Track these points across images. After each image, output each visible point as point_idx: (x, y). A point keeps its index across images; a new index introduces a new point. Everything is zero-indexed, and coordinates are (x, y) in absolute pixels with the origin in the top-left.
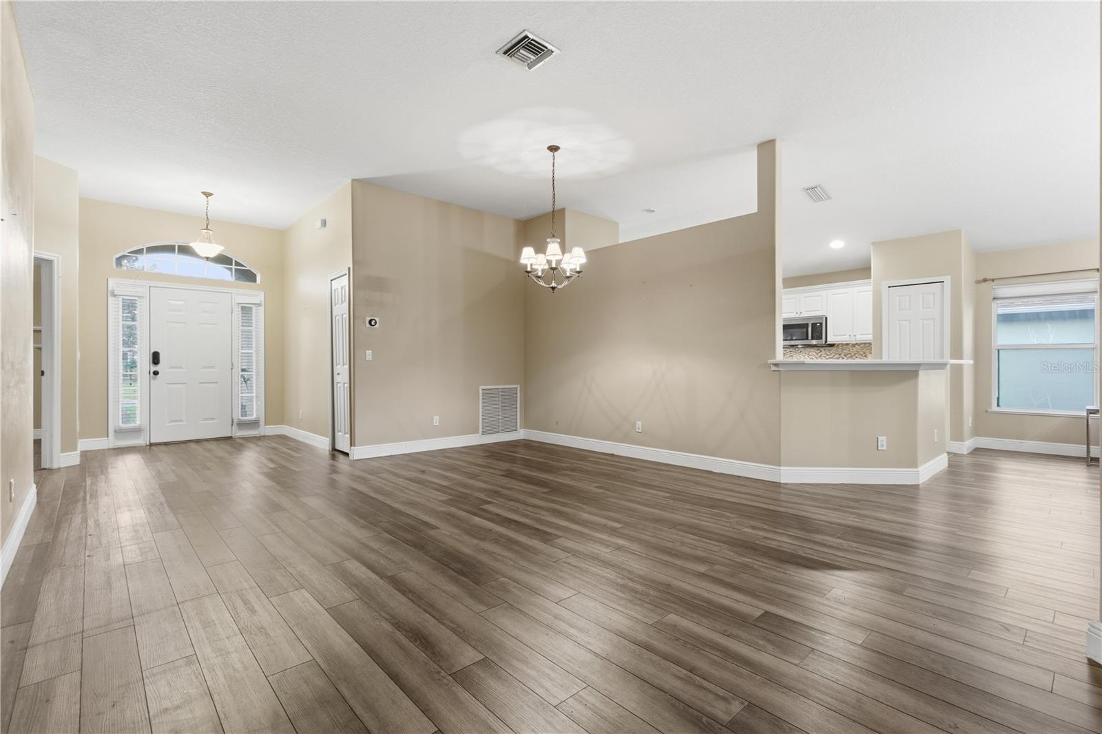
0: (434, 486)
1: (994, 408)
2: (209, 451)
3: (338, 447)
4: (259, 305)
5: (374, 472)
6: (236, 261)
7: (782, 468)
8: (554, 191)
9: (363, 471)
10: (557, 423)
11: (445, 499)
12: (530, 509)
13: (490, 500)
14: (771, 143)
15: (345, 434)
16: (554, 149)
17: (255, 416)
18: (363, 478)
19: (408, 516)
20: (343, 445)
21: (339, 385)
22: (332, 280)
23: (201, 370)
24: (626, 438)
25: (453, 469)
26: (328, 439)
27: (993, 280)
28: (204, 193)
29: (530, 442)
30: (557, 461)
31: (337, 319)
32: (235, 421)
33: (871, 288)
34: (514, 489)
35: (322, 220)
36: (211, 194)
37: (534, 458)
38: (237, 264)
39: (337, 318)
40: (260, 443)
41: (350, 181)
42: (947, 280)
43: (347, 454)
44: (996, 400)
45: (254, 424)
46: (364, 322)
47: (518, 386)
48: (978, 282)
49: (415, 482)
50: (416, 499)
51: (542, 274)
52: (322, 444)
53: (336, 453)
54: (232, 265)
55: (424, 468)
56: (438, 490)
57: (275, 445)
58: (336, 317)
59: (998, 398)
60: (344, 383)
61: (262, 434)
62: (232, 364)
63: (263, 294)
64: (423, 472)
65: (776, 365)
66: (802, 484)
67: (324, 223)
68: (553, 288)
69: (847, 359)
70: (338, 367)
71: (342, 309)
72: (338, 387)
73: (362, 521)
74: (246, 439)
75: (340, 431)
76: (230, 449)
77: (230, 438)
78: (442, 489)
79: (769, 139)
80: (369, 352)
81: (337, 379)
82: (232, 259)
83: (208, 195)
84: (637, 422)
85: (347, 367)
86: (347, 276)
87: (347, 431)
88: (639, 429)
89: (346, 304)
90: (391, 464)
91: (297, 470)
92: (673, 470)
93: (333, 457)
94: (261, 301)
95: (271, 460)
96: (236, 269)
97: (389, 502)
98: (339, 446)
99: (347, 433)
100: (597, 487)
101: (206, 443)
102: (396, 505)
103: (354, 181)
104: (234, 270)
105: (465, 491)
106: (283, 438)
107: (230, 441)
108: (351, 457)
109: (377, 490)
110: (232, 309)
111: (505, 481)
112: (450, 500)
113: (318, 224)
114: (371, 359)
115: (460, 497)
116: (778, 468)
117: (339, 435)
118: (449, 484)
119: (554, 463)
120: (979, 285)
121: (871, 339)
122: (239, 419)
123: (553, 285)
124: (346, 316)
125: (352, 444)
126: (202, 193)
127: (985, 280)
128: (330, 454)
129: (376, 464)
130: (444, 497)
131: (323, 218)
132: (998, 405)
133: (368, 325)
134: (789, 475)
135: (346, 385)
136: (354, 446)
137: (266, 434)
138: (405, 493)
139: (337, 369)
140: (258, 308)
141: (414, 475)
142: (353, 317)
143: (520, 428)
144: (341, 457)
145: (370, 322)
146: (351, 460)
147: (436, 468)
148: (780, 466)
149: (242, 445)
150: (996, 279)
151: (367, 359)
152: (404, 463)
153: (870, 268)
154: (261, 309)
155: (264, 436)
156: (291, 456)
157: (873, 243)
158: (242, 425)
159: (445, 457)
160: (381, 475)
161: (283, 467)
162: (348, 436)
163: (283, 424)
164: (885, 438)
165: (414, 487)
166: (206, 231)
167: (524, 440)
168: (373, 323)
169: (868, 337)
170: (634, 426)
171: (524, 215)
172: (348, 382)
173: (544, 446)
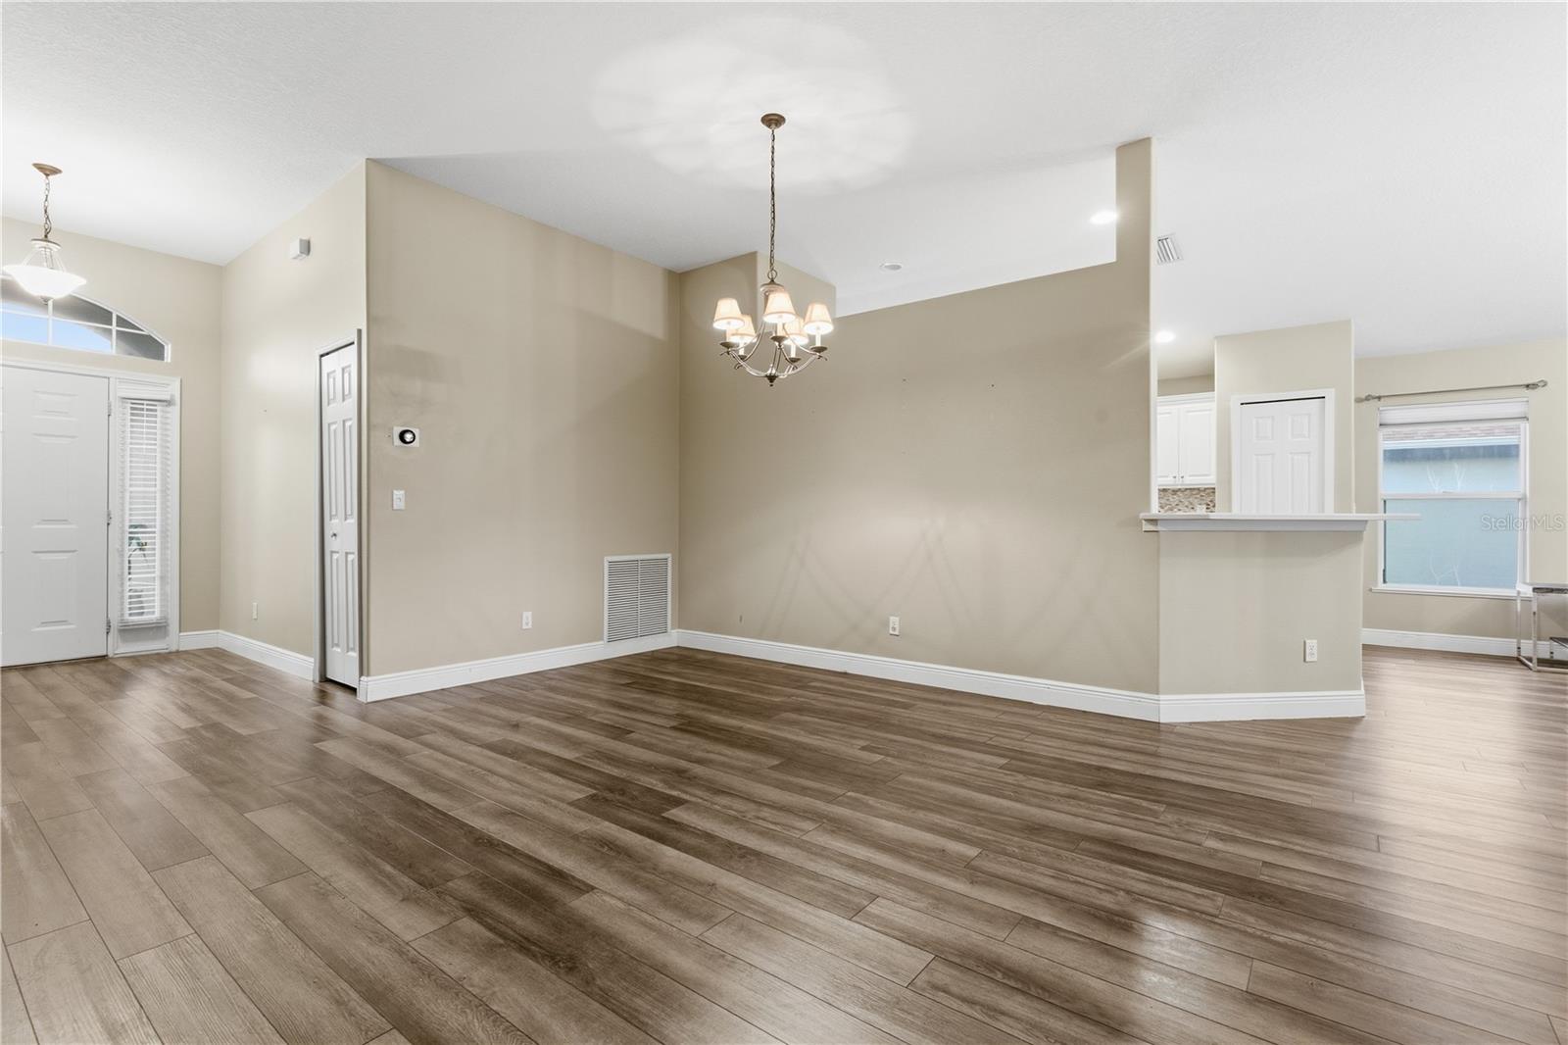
0: (544, 760)
1: (1381, 586)
2: (48, 689)
3: (330, 676)
4: (169, 403)
5: (411, 731)
6: (118, 317)
7: (1162, 697)
8: (773, 199)
9: (390, 729)
10: (741, 618)
11: (580, 796)
12: (766, 813)
13: (675, 793)
14: (1144, 143)
15: (348, 649)
16: (773, 121)
17: (157, 615)
18: (390, 749)
19: (512, 852)
20: (344, 668)
21: (335, 556)
22: (322, 356)
23: (37, 527)
24: (870, 645)
25: (574, 717)
26: (312, 660)
27: (1379, 398)
28: (40, 167)
29: (691, 653)
30: (759, 692)
31: (333, 429)
32: (115, 624)
33: (1214, 405)
34: (711, 761)
35: (301, 241)
36: (55, 171)
37: (714, 687)
38: (122, 322)
39: (333, 427)
40: (167, 668)
41: (364, 160)
42: (1330, 394)
43: (353, 690)
44: (1382, 573)
45: (159, 629)
46: (391, 436)
47: (669, 555)
48: (1359, 400)
49: (504, 753)
50: (517, 800)
51: (745, 352)
52: (298, 668)
53: (329, 688)
54: (111, 325)
55: (515, 716)
56: (557, 773)
57: (197, 672)
58: (329, 425)
59: (1384, 571)
60: (347, 553)
61: (174, 648)
62: (109, 515)
63: (178, 384)
64: (516, 726)
65: (1153, 521)
66: (1191, 723)
67: (306, 247)
68: (772, 378)
69: (1166, 511)
70: (335, 521)
71: (343, 411)
72: (335, 562)
73: (405, 880)
74: (139, 660)
75: (337, 645)
76: (96, 683)
77: (104, 658)
78: (562, 769)
79: (1141, 138)
80: (399, 494)
81: (331, 544)
82: (111, 313)
83: (48, 171)
84: (892, 618)
85: (353, 521)
86: (354, 347)
87: (351, 646)
88: (894, 629)
89: (353, 401)
90: (445, 710)
91: (243, 732)
92: (964, 702)
93: (323, 697)
94: (172, 396)
95: (187, 710)
96: (118, 331)
97: (460, 812)
98: (336, 673)
99: (353, 649)
100: (863, 748)
101: (47, 670)
102: (478, 823)
103: (373, 163)
104: (114, 333)
105: (615, 772)
106: (217, 657)
107: (101, 666)
108: (361, 697)
109: (427, 779)
110: (110, 410)
111: (684, 742)
112: (592, 797)
113: (295, 248)
114: (403, 508)
115: (611, 791)
116: (1156, 697)
117: (334, 652)
118: (577, 755)
119: (755, 695)
120: (1360, 404)
121: (1214, 482)
122: (122, 621)
123: (772, 371)
124: (353, 423)
125: (363, 670)
126: (35, 165)
127: (1368, 398)
128: (315, 689)
129: (412, 710)
130: (578, 793)
131: (305, 238)
132: (1385, 582)
133: (397, 442)
134: (1174, 708)
135: (350, 557)
136: (368, 675)
137: (181, 649)
138: (488, 783)
139: (333, 525)
140: (169, 409)
141: (496, 735)
142: (367, 426)
143: (672, 629)
144: (340, 696)
145: (402, 436)
146: (360, 704)
147: (539, 716)
148: (1157, 693)
149: (125, 675)
150: (1384, 397)
151: (395, 507)
152: (473, 705)
153: (1213, 375)
154: (175, 410)
155: (178, 652)
156: (231, 697)
157: (1216, 337)
158: (129, 631)
159: (551, 689)
160: (429, 738)
161: (214, 727)
162: (355, 655)
163: (217, 628)
164: (1315, 641)
165: (506, 765)
166: (45, 243)
167: (678, 647)
168: (408, 437)
169: (1210, 479)
170: (886, 624)
171: (683, 261)
172: (355, 549)
173: (720, 659)
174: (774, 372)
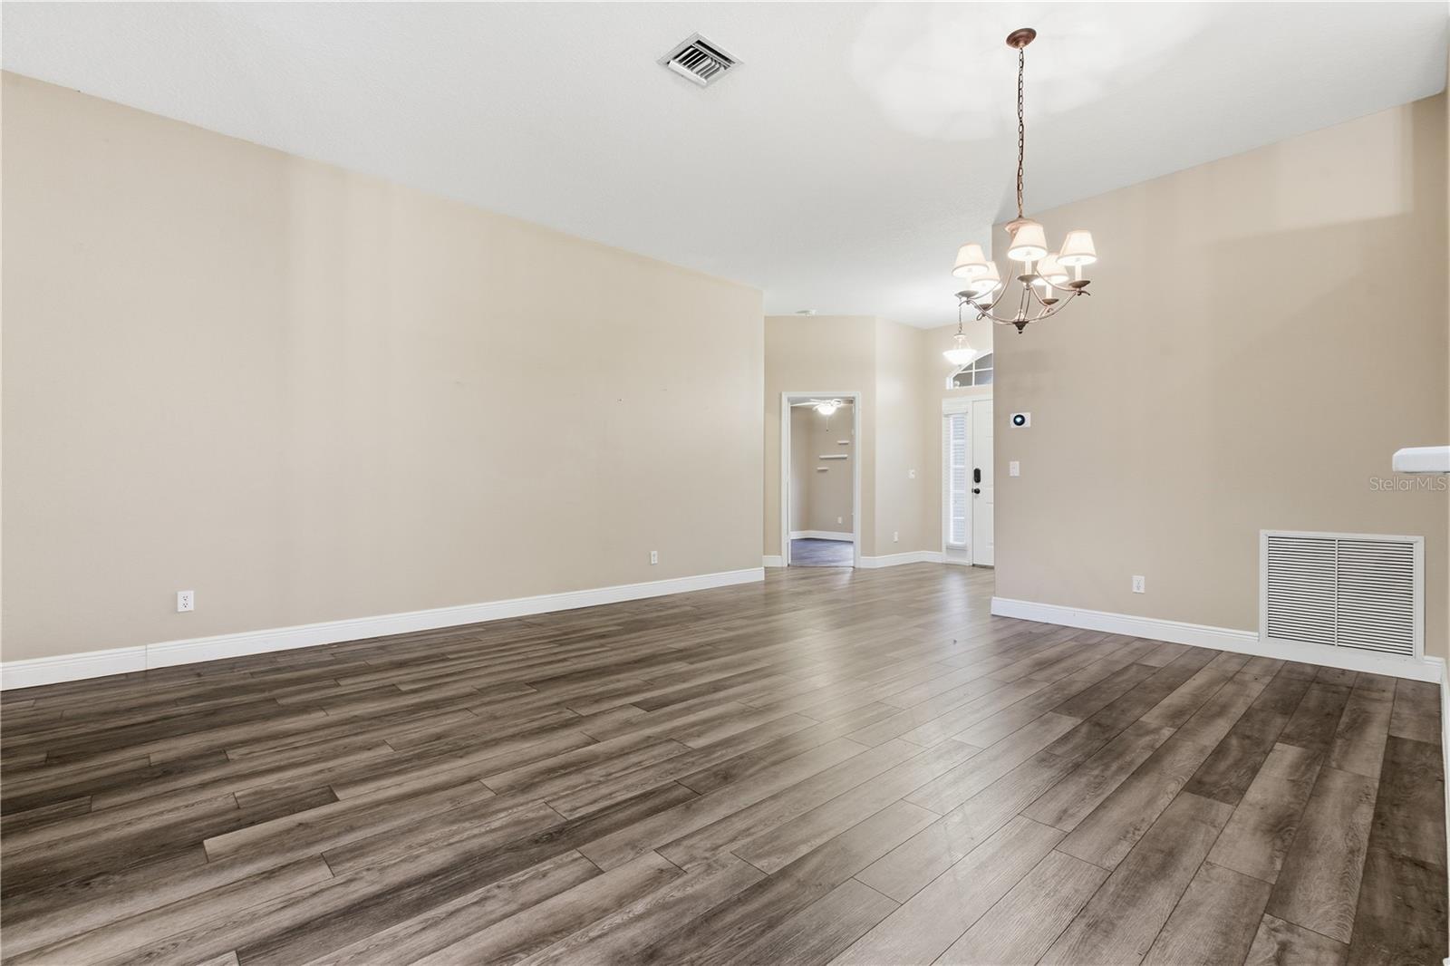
16: (1020, 38)
68: (1020, 324)
123: (1020, 316)
168: (1019, 420)
174: (1022, 317)
